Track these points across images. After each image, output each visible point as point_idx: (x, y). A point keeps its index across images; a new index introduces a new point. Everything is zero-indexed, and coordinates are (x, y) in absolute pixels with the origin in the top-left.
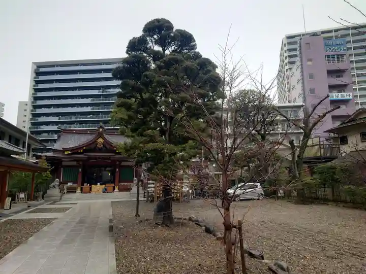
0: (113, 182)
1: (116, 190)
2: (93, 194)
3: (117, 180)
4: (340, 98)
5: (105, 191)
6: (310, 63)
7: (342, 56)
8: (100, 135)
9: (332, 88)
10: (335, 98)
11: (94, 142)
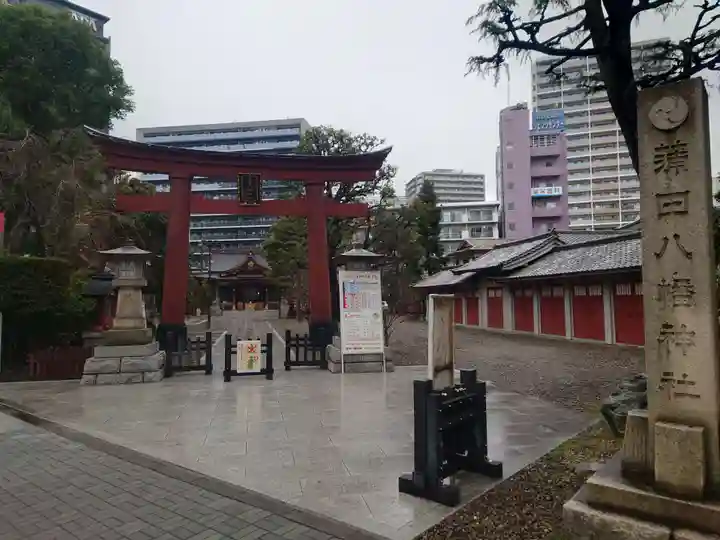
0: (264, 300)
1: (267, 307)
2: (246, 311)
3: (267, 298)
4: (546, 194)
5: (256, 309)
6: (509, 147)
7: (554, 136)
8: (250, 259)
9: (536, 180)
10: (540, 194)
11: (245, 265)
